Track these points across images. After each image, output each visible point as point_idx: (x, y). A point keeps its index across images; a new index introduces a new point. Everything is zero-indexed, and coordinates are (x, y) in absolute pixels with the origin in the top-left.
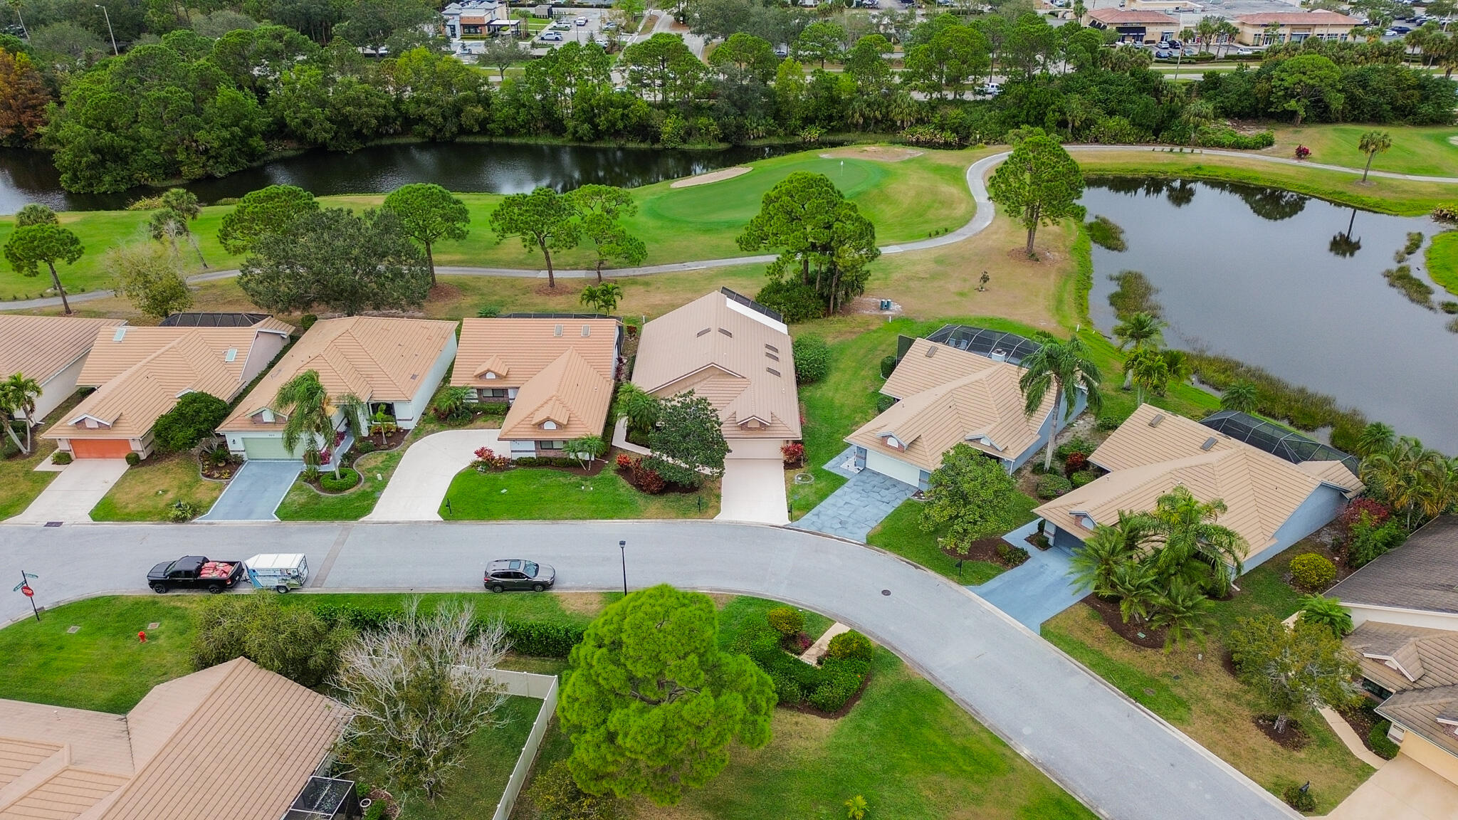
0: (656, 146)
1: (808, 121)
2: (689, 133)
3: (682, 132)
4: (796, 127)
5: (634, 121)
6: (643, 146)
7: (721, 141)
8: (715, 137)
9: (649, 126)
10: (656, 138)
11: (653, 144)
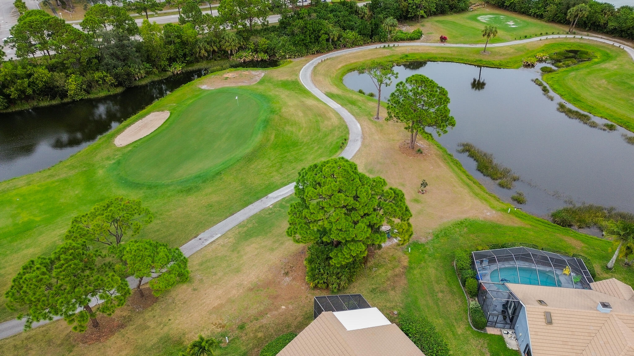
0: (65, 100)
1: (172, 60)
2: (90, 86)
3: (84, 86)
4: (165, 66)
5: (40, 85)
6: (54, 102)
7: (116, 86)
8: (112, 85)
9: (54, 87)
10: (64, 94)
11: (62, 99)
